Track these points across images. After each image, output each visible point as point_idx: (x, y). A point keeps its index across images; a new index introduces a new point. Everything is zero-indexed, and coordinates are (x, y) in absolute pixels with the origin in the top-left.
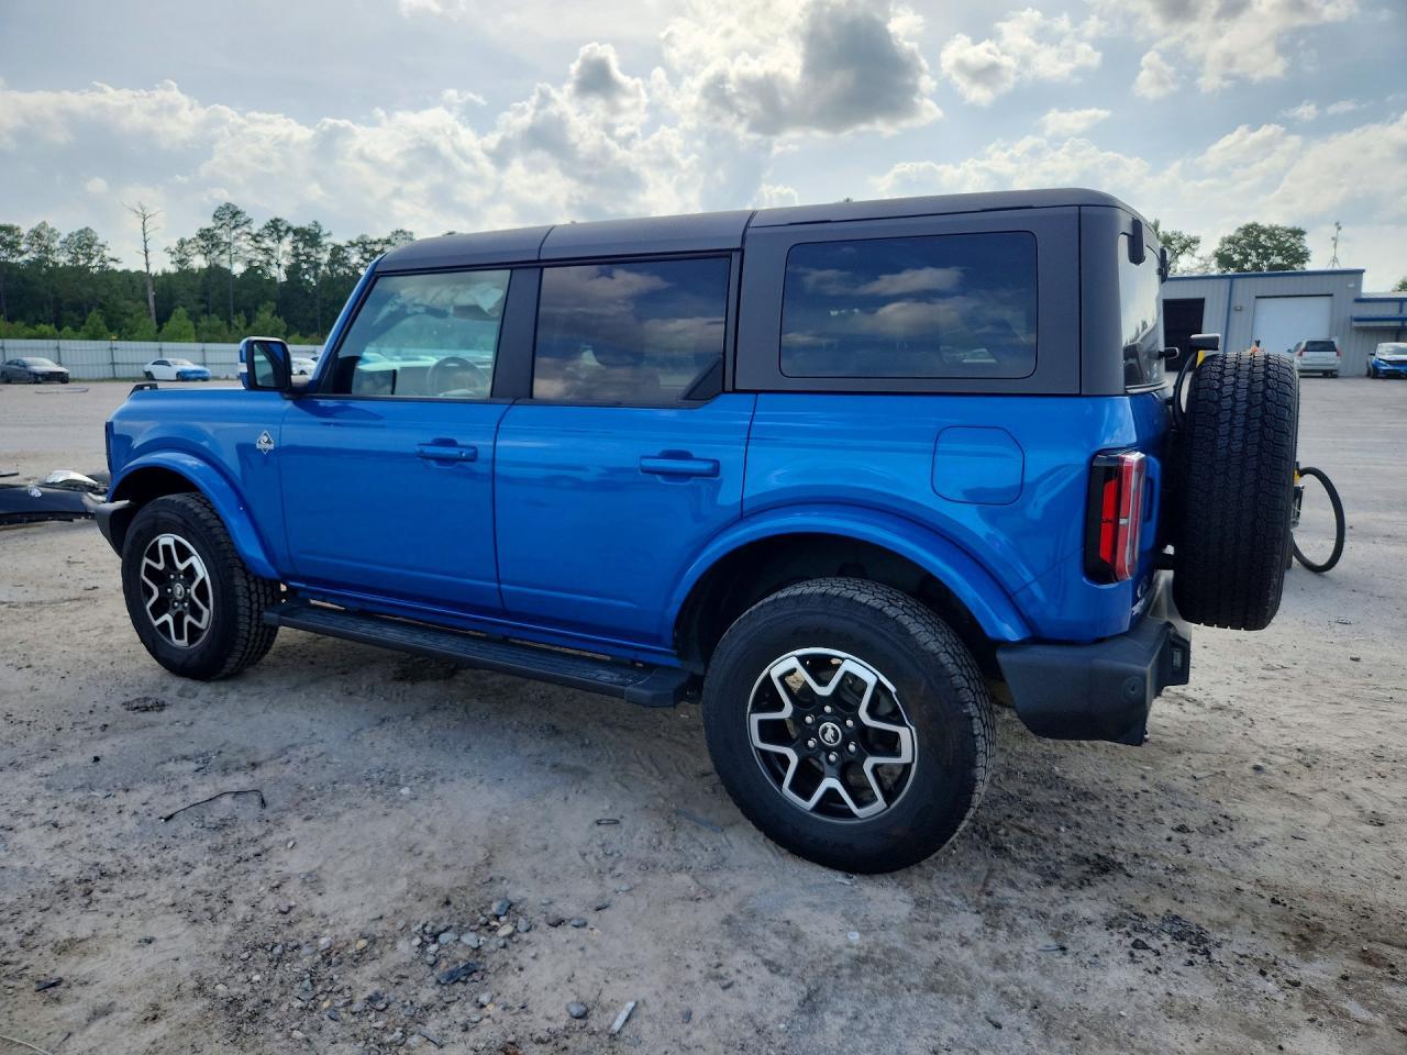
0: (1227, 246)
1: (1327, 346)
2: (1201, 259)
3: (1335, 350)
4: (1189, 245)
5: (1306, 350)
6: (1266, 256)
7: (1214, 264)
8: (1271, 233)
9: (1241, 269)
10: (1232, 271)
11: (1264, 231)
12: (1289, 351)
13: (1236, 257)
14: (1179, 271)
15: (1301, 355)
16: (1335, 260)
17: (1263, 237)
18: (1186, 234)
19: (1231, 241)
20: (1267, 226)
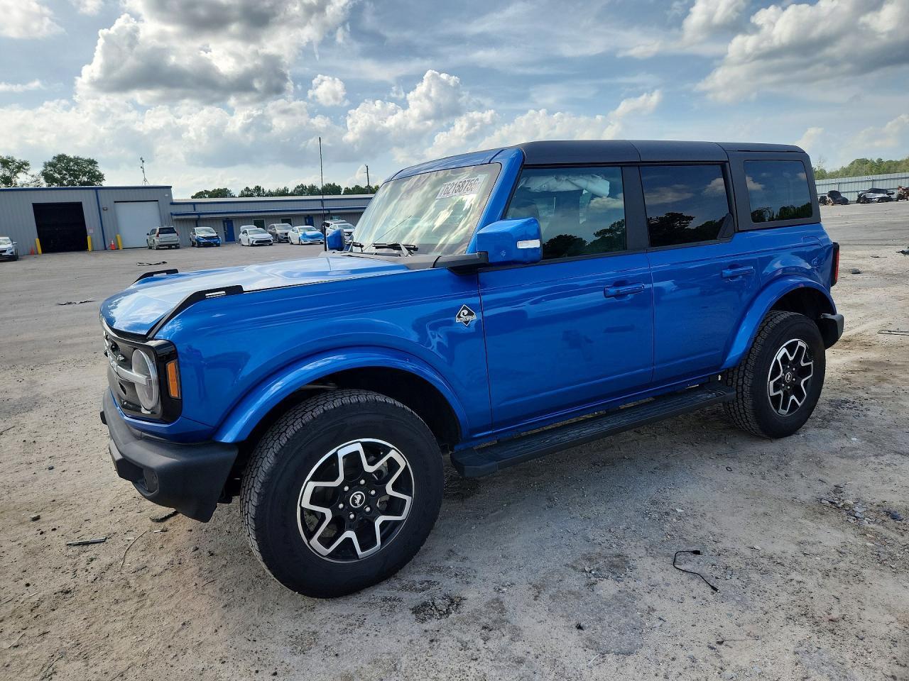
0: (49, 168)
1: (171, 231)
2: (33, 176)
3: (175, 232)
4: (22, 166)
5: (159, 233)
6: (76, 177)
7: (42, 180)
8: (76, 161)
9: (62, 184)
10: (55, 185)
11: (71, 160)
12: (148, 234)
13: (57, 175)
14: (19, 185)
15: (158, 236)
16: (145, 180)
17: (72, 164)
18: (17, 159)
19: (51, 164)
20: (72, 157)
